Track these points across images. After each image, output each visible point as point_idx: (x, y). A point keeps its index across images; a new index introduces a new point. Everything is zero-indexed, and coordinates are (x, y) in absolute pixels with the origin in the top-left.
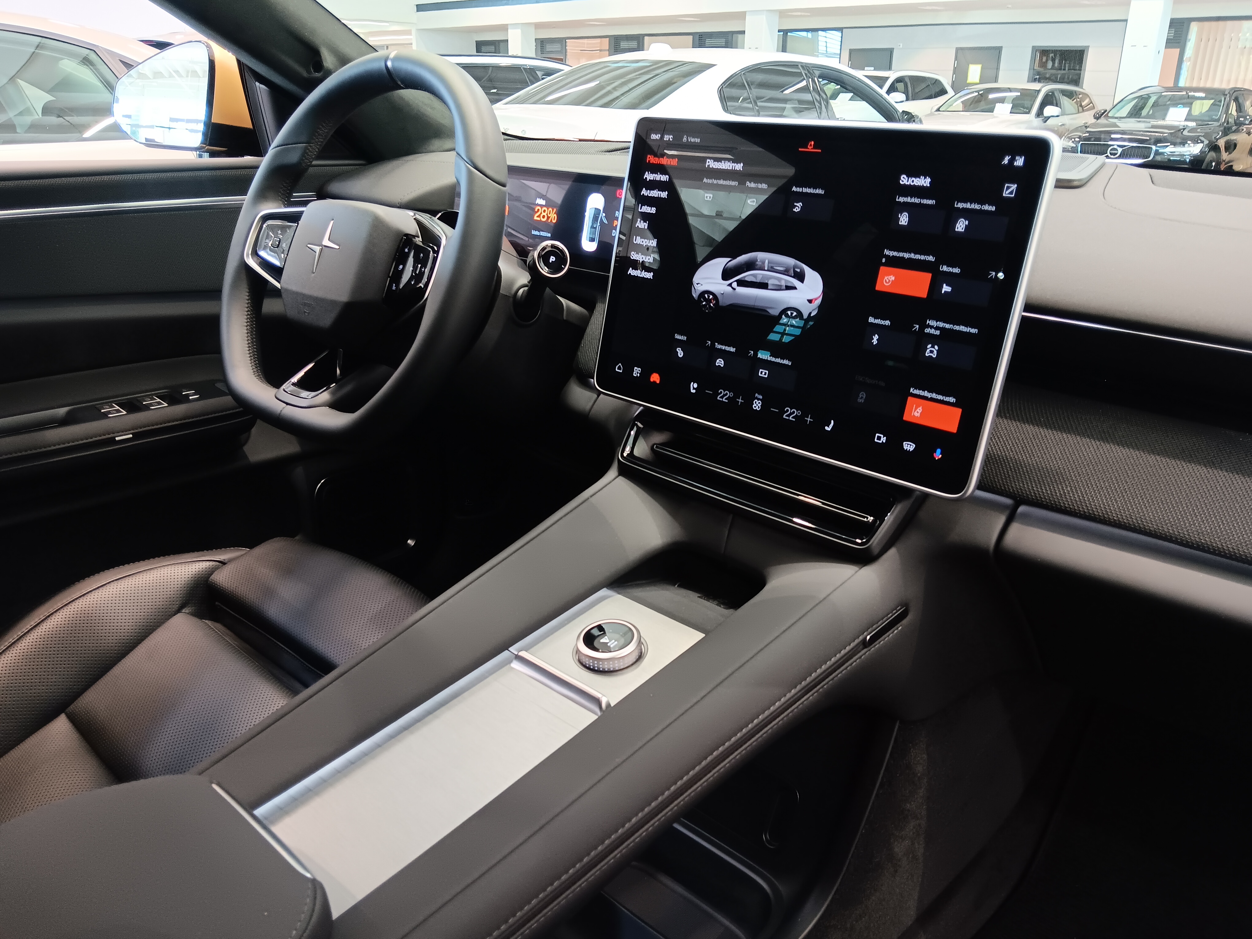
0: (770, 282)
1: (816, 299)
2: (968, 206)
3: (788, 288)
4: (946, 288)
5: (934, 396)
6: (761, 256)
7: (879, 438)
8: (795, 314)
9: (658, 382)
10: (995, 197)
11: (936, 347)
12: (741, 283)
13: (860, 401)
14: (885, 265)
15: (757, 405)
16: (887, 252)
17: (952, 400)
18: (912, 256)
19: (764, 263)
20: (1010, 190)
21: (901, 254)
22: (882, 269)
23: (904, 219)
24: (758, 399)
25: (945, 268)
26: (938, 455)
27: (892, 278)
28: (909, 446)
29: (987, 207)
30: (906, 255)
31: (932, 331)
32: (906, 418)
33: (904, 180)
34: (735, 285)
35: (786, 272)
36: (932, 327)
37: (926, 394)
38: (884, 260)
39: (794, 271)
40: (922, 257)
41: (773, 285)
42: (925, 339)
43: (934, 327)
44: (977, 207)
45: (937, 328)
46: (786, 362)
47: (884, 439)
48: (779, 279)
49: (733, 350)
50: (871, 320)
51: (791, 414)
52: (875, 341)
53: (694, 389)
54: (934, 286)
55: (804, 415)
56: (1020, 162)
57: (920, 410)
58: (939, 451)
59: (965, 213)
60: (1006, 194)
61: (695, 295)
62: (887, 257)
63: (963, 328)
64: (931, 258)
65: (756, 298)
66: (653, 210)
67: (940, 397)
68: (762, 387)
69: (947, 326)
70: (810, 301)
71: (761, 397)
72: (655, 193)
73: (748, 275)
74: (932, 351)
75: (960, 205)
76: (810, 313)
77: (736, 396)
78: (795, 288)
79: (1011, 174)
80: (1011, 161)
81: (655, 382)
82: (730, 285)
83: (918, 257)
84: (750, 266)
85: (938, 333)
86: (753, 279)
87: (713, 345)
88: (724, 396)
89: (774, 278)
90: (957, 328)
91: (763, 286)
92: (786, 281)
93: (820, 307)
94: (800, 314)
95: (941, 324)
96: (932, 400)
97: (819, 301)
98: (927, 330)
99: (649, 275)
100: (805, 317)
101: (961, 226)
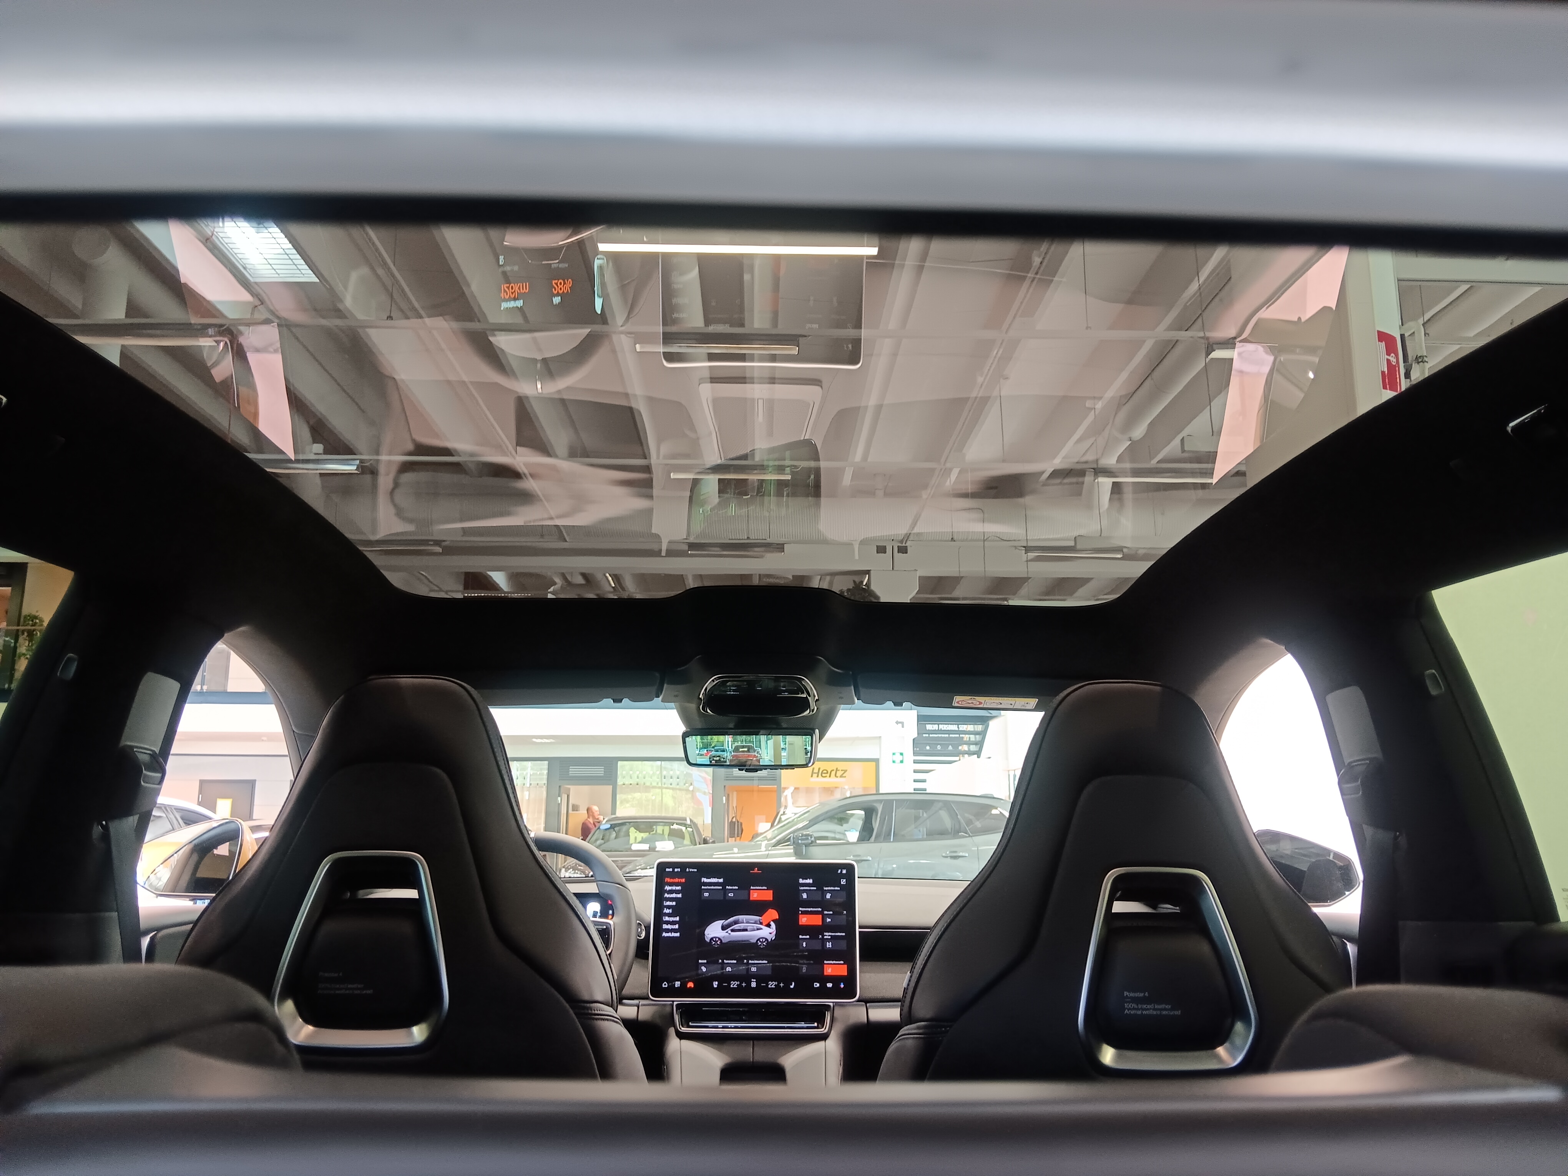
0: (748, 928)
1: (773, 932)
2: (829, 888)
3: (758, 929)
4: (829, 920)
5: (835, 962)
6: (741, 917)
7: (816, 985)
8: (764, 940)
9: (693, 986)
10: (839, 885)
11: (831, 943)
12: (732, 931)
13: (803, 971)
14: (801, 914)
15: (754, 985)
16: (800, 909)
17: (842, 962)
19: (743, 920)
20: (843, 882)
21: (807, 909)
22: (800, 916)
23: (805, 896)
24: (754, 982)
25: (826, 912)
26: (842, 986)
27: (805, 919)
28: (830, 985)
29: (836, 888)
30: (809, 909)
31: (827, 937)
32: (825, 974)
33: (801, 881)
34: (730, 932)
35: (755, 923)
37: (831, 962)
38: (800, 912)
39: (760, 922)
41: (750, 929)
42: (824, 941)
43: (827, 935)
44: (832, 888)
45: (829, 936)
46: (764, 962)
47: (818, 985)
48: (753, 926)
49: (735, 962)
50: (801, 937)
51: (772, 985)
52: (804, 945)
53: (715, 985)
54: (823, 920)
55: (779, 983)
56: (844, 871)
57: (830, 969)
58: (842, 984)
59: (829, 891)
60: (842, 883)
61: (708, 940)
62: (801, 911)
63: (839, 934)
64: (820, 909)
65: (743, 936)
66: (674, 903)
68: (754, 976)
69: (833, 934)
70: (770, 933)
71: (755, 980)
72: (674, 895)
73: (736, 927)
75: (826, 888)
76: (772, 939)
77: (741, 983)
78: (762, 929)
79: (842, 876)
80: (841, 871)
81: (690, 987)
82: (727, 932)
84: (736, 922)
85: (830, 937)
86: (740, 928)
87: (722, 962)
88: (734, 984)
89: (749, 926)
90: (837, 934)
91: (746, 930)
92: (756, 926)
93: (776, 935)
94: (766, 939)
95: (830, 934)
96: (834, 964)
97: (775, 933)
98: (825, 937)
99: (678, 935)
100: (770, 940)
101: (828, 896)
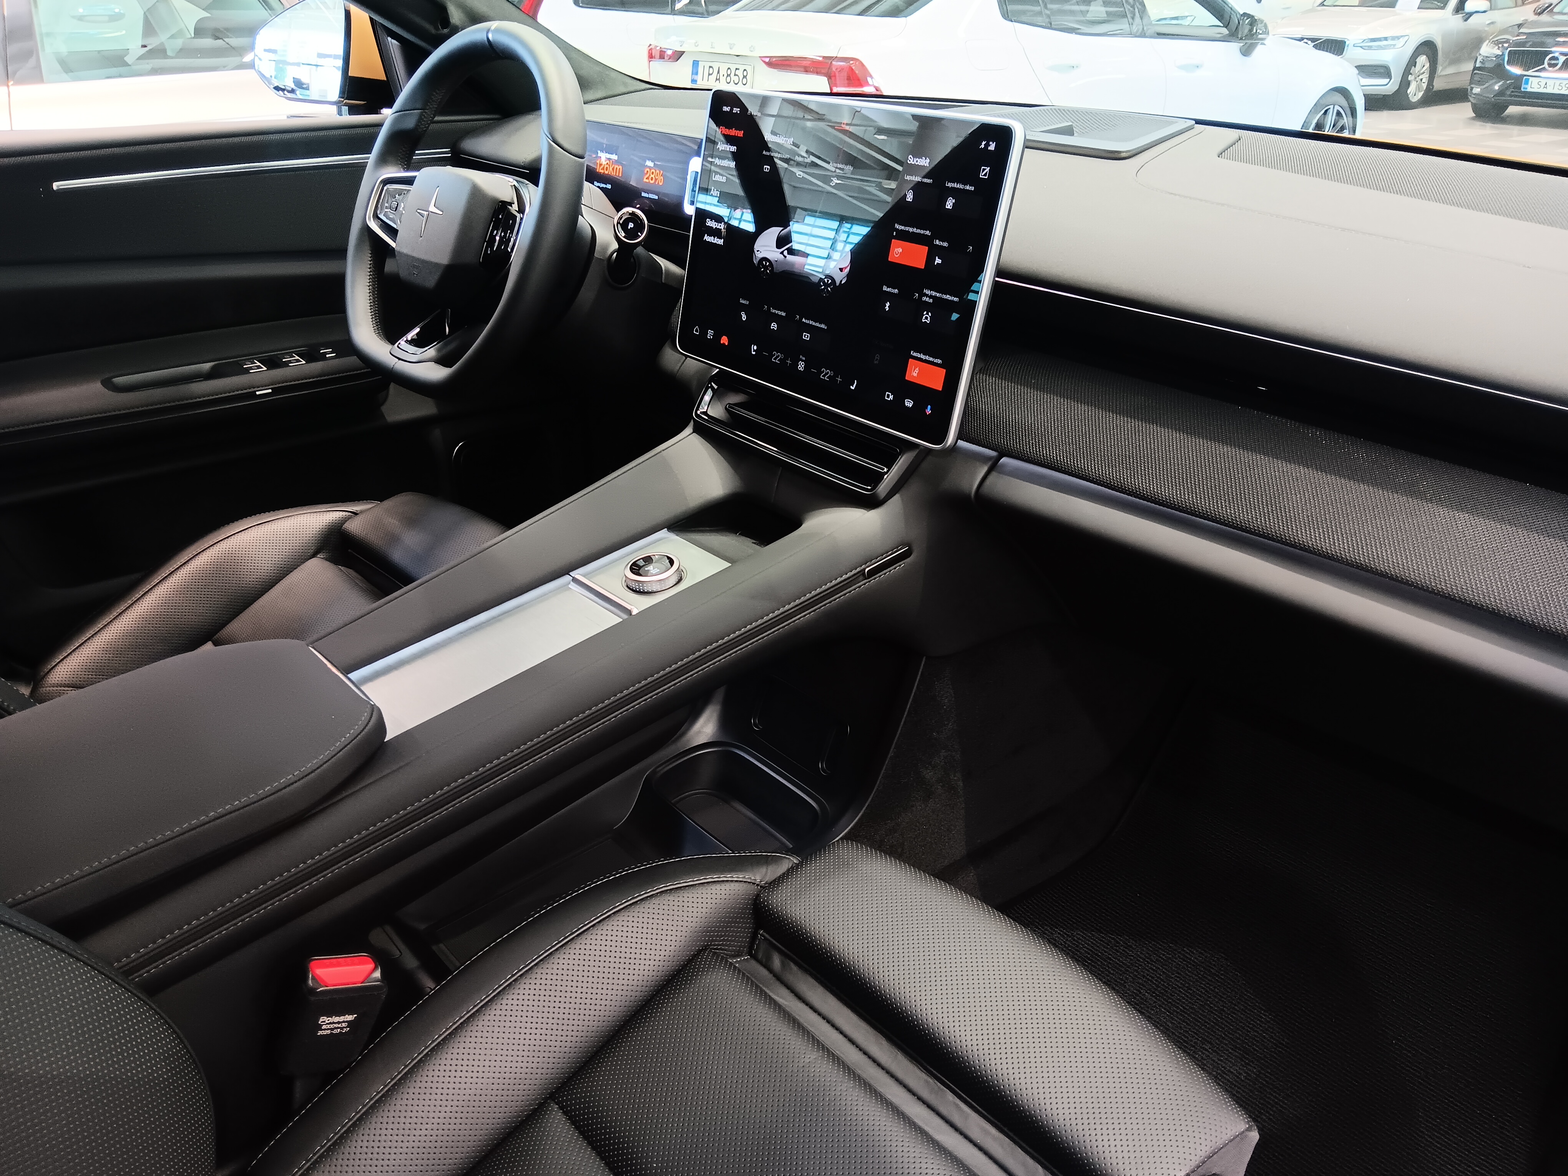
0: (812, 251)
1: (846, 268)
2: (955, 185)
3: (826, 256)
4: (938, 261)
5: (927, 358)
7: (888, 396)
8: (830, 281)
9: (727, 343)
10: (976, 179)
11: (930, 314)
12: (791, 251)
13: (875, 362)
14: (896, 238)
15: (801, 366)
16: (897, 226)
17: (939, 361)
18: (915, 230)
20: (985, 172)
21: (907, 229)
22: (894, 241)
23: (910, 196)
24: (802, 361)
25: (937, 242)
26: (929, 411)
27: (900, 250)
28: (909, 403)
29: (968, 187)
30: (911, 230)
31: (927, 299)
32: (907, 377)
33: (911, 160)
34: (786, 253)
36: (927, 296)
37: (922, 356)
38: (895, 233)
40: (922, 232)
41: (815, 253)
42: (922, 307)
43: (930, 294)
44: (960, 186)
45: (931, 297)
46: (823, 326)
47: (891, 397)
49: (784, 314)
50: (885, 288)
51: (826, 374)
52: (887, 308)
53: (754, 351)
54: (930, 259)
55: (836, 375)
56: (992, 147)
57: (917, 371)
58: (929, 407)
59: (954, 192)
60: (982, 175)
61: (756, 262)
62: (898, 231)
63: (948, 297)
64: (928, 233)
65: (801, 266)
66: (725, 179)
67: (931, 359)
68: (805, 349)
69: (938, 295)
70: (841, 270)
71: (804, 359)
72: (726, 163)
74: (926, 318)
75: (950, 185)
76: (841, 281)
77: (786, 358)
78: (831, 256)
79: (986, 157)
80: (987, 145)
81: (724, 344)
82: (782, 253)
83: (919, 231)
85: (931, 301)
87: (769, 309)
88: (777, 357)
90: (944, 297)
93: (848, 276)
94: (833, 282)
95: (934, 293)
96: (926, 361)
97: (847, 270)
98: (924, 299)
99: (720, 242)
100: (838, 283)
101: (950, 204)
